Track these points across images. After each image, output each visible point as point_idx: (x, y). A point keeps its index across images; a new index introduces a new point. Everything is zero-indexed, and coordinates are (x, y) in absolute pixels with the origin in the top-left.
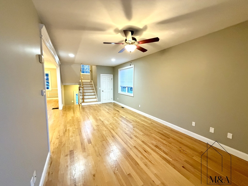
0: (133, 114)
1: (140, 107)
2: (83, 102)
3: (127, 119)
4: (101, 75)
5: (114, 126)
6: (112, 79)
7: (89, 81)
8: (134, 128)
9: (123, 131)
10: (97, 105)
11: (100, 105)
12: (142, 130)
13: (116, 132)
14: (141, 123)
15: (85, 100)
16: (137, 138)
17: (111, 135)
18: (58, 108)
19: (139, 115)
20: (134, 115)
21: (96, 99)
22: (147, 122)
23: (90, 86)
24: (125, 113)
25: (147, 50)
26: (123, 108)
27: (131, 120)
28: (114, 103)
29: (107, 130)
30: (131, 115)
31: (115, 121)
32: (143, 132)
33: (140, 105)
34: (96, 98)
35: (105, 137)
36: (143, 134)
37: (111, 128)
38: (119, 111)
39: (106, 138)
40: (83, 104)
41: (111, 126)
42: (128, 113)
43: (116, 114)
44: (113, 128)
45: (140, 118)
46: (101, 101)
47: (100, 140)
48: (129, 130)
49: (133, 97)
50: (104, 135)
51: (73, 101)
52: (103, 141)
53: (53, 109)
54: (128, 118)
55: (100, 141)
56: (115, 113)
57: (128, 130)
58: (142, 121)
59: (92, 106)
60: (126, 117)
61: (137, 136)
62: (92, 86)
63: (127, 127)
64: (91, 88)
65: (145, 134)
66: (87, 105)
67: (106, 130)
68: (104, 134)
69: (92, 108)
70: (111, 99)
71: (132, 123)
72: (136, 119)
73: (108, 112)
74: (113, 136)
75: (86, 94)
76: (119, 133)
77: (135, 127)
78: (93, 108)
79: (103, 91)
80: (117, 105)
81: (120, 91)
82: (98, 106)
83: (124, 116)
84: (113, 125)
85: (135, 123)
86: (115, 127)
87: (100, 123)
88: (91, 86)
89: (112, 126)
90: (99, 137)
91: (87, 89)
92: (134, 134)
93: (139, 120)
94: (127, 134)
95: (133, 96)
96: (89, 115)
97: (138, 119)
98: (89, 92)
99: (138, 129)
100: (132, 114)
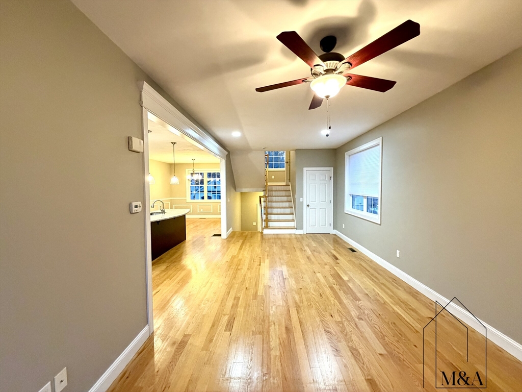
0: (374, 273)
1: (398, 255)
2: (267, 227)
3: (350, 285)
4: (305, 169)
5: (304, 300)
6: (332, 179)
7: (284, 184)
8: (361, 321)
9: (322, 321)
10: (293, 235)
11: (299, 236)
12: (384, 336)
13: (301, 317)
14: (391, 309)
15: (271, 224)
16: (355, 358)
17: (284, 324)
18: (220, 235)
19: (395, 280)
20: (376, 277)
21: (293, 223)
22: (413, 310)
23: (284, 193)
24: (352, 267)
25: (395, 82)
26: (353, 251)
27: (361, 291)
28: (335, 235)
29: (283, 306)
30: (368, 276)
31: (315, 285)
32: (385, 345)
33: (398, 252)
34: (293, 220)
35: (269, 323)
36: (384, 352)
37: (296, 303)
38: (337, 259)
39: (269, 326)
40: (266, 231)
41: (297, 297)
42: (361, 270)
43: (326, 267)
44: (301, 305)
45: (395, 290)
46: (303, 229)
47: (254, 329)
48: (341, 322)
49: (380, 225)
50: (269, 318)
51: (255, 224)
52: (260, 333)
53: (215, 235)
54: (354, 283)
55: (253, 331)
56: (326, 261)
57: (338, 323)
58: (396, 304)
59: (283, 237)
60: (351, 280)
61: (359, 352)
62: (287, 195)
63: (341, 310)
64: (285, 198)
65: (390, 353)
66: (274, 234)
67: (281, 304)
68: (270, 313)
69: (279, 242)
70: (327, 225)
71: (359, 300)
72: (378, 290)
73: (308, 258)
74: (289, 327)
75: (275, 211)
76: (309, 324)
77: (366, 317)
78: (282, 243)
79: (308, 206)
80: (340, 241)
81: (348, 208)
82: (296, 238)
83: (346, 274)
84: (304, 296)
85: (369, 304)
86: (306, 303)
87: (276, 283)
88: (287, 193)
89: (301, 297)
90: (255, 319)
91: (277, 200)
92: (352, 341)
93: (391, 297)
94: (328, 332)
95: (379, 223)
96: (266, 257)
97: (385, 292)
98: (281, 206)
99: (372, 327)
100: (372, 275)
